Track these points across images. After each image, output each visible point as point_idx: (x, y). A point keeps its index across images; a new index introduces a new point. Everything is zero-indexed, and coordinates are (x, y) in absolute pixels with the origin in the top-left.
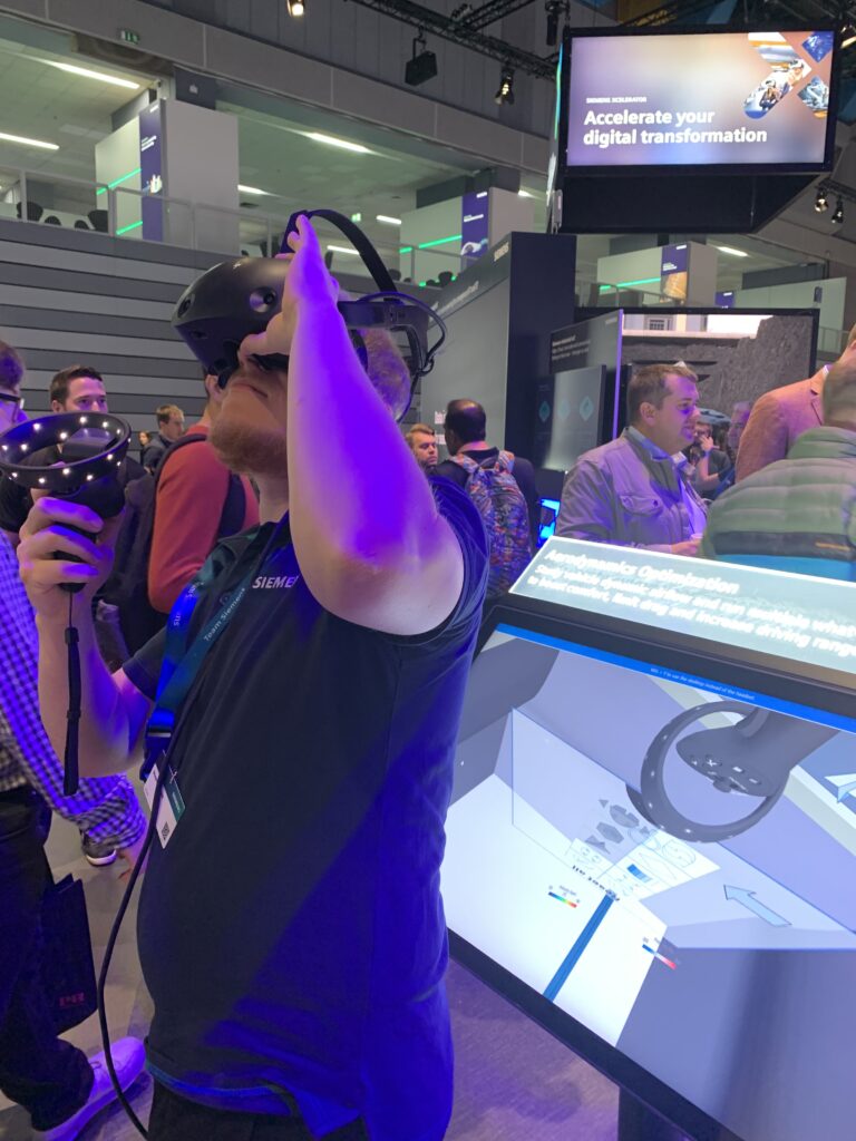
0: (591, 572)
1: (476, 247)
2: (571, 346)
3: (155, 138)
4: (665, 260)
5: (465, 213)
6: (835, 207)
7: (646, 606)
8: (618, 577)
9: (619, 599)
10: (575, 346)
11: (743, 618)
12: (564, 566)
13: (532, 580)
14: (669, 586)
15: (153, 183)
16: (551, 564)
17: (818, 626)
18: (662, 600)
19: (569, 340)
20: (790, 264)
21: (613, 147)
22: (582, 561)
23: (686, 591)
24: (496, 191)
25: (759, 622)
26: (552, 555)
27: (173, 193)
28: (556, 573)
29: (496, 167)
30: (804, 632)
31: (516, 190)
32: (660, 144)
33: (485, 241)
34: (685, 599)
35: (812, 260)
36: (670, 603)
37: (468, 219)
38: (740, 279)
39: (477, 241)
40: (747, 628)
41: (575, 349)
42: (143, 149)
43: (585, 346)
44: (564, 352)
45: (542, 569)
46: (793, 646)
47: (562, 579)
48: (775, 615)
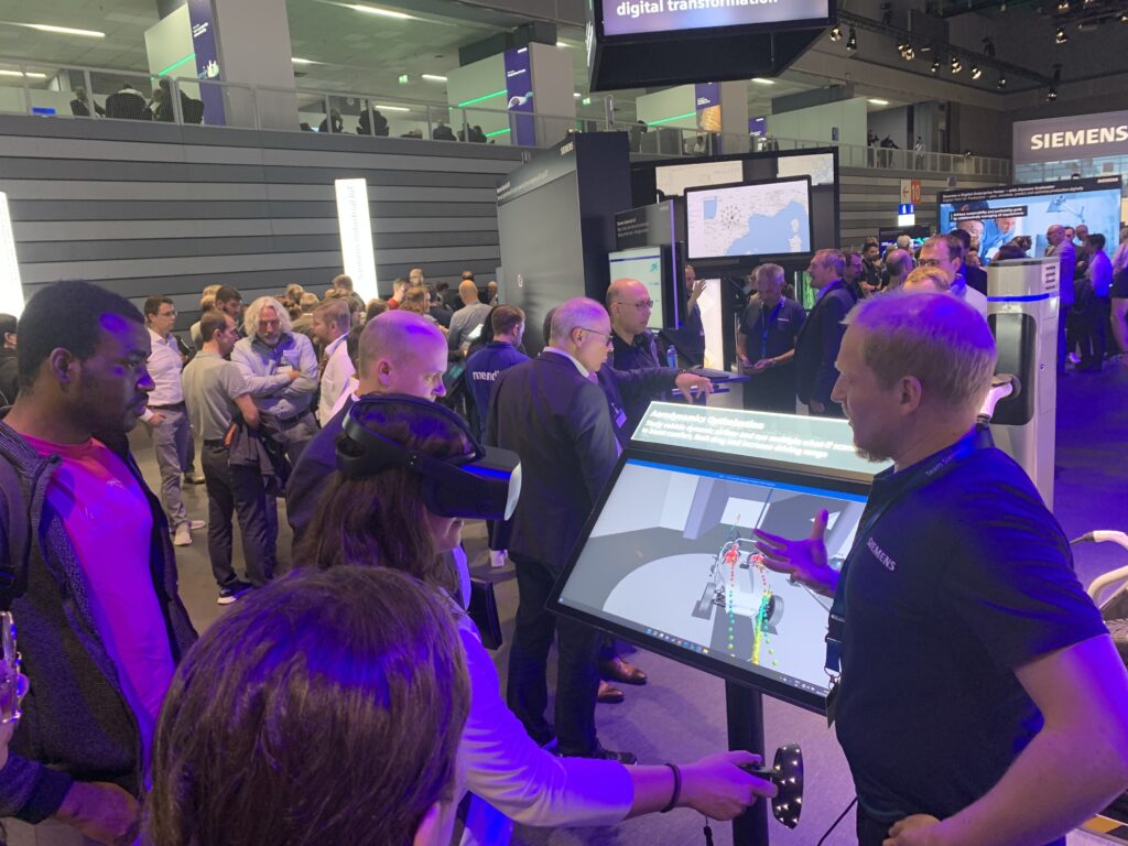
0: (679, 422)
1: (522, 100)
2: (633, 227)
3: (206, 24)
4: (698, 96)
5: (508, 69)
6: (849, 35)
7: (714, 440)
8: (696, 424)
9: (698, 437)
10: (637, 226)
11: (767, 442)
12: (662, 420)
13: (644, 430)
14: (726, 427)
15: (209, 68)
16: (655, 419)
17: (806, 443)
18: (722, 436)
19: (631, 221)
20: (815, 87)
21: (644, 16)
22: (673, 416)
23: (735, 429)
24: (534, 45)
25: (775, 444)
26: (655, 414)
27: (230, 78)
28: (659, 424)
29: (533, 23)
30: (798, 447)
31: (553, 42)
32: (684, 11)
33: (529, 94)
34: (735, 434)
35: (834, 82)
36: (726, 437)
37: (512, 74)
38: (770, 104)
39: (523, 95)
40: (769, 447)
41: (638, 229)
42: (196, 36)
43: (645, 227)
44: (629, 231)
45: (649, 423)
46: (793, 455)
47: (663, 429)
48: (783, 439)
